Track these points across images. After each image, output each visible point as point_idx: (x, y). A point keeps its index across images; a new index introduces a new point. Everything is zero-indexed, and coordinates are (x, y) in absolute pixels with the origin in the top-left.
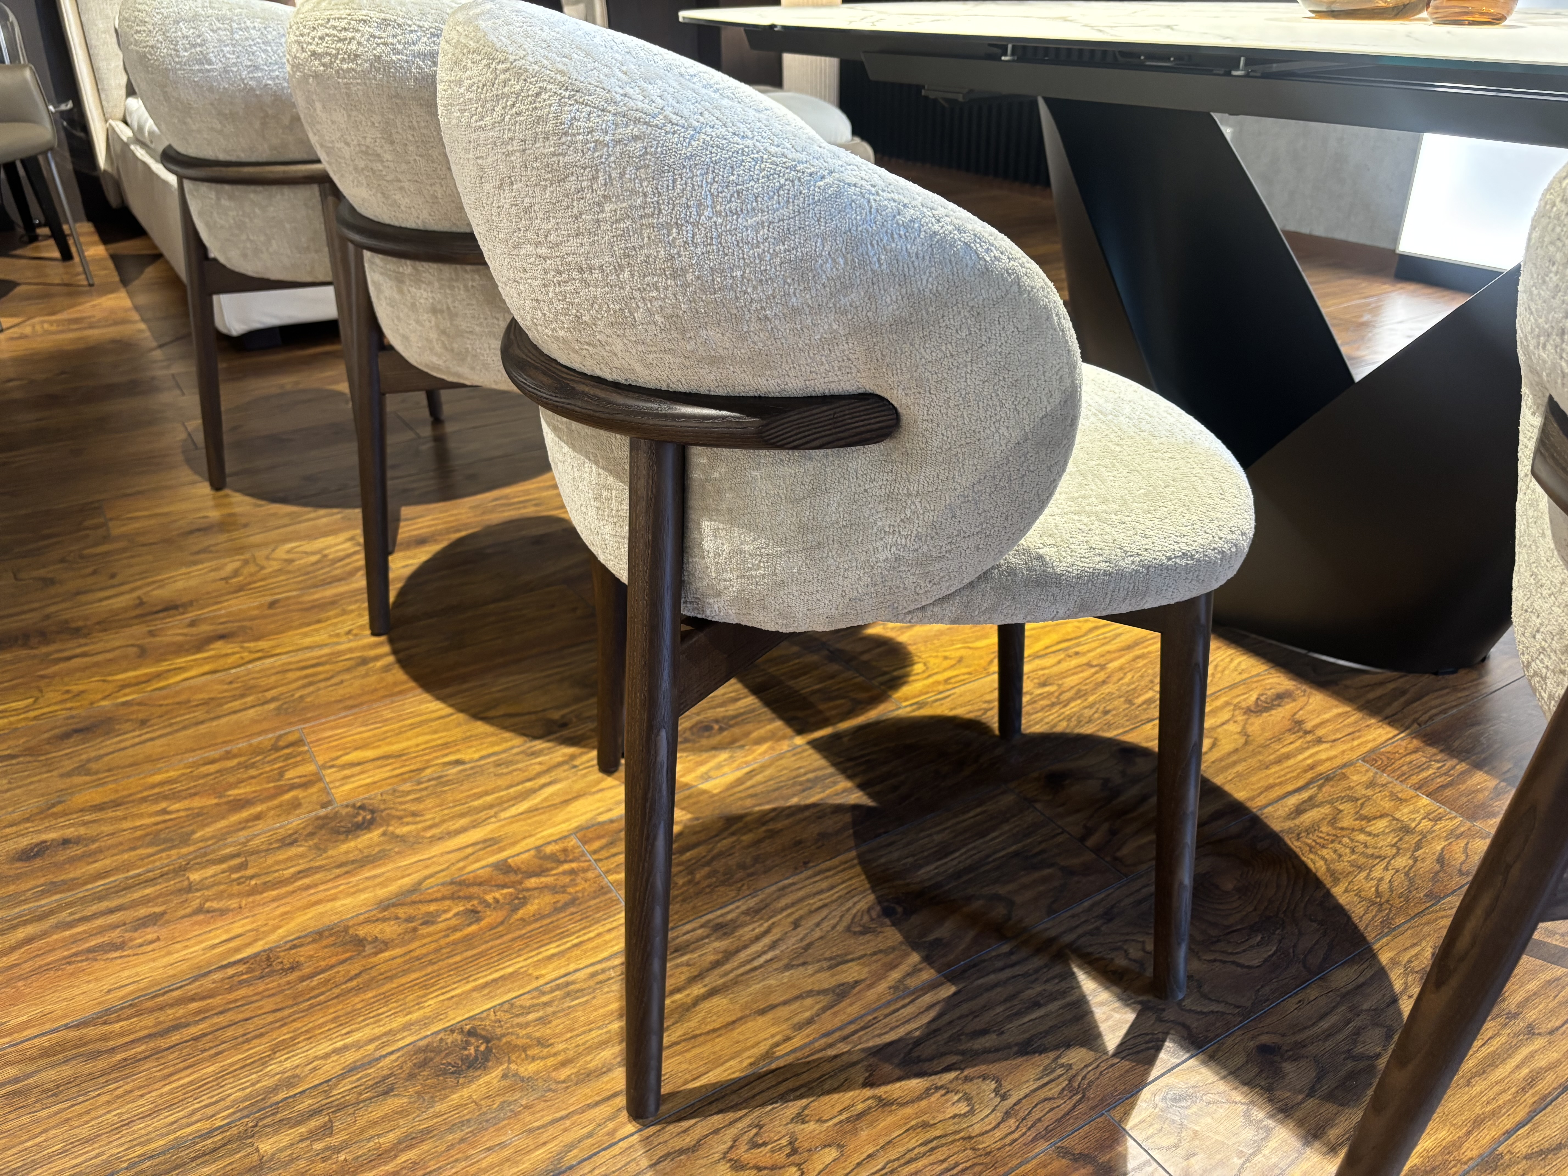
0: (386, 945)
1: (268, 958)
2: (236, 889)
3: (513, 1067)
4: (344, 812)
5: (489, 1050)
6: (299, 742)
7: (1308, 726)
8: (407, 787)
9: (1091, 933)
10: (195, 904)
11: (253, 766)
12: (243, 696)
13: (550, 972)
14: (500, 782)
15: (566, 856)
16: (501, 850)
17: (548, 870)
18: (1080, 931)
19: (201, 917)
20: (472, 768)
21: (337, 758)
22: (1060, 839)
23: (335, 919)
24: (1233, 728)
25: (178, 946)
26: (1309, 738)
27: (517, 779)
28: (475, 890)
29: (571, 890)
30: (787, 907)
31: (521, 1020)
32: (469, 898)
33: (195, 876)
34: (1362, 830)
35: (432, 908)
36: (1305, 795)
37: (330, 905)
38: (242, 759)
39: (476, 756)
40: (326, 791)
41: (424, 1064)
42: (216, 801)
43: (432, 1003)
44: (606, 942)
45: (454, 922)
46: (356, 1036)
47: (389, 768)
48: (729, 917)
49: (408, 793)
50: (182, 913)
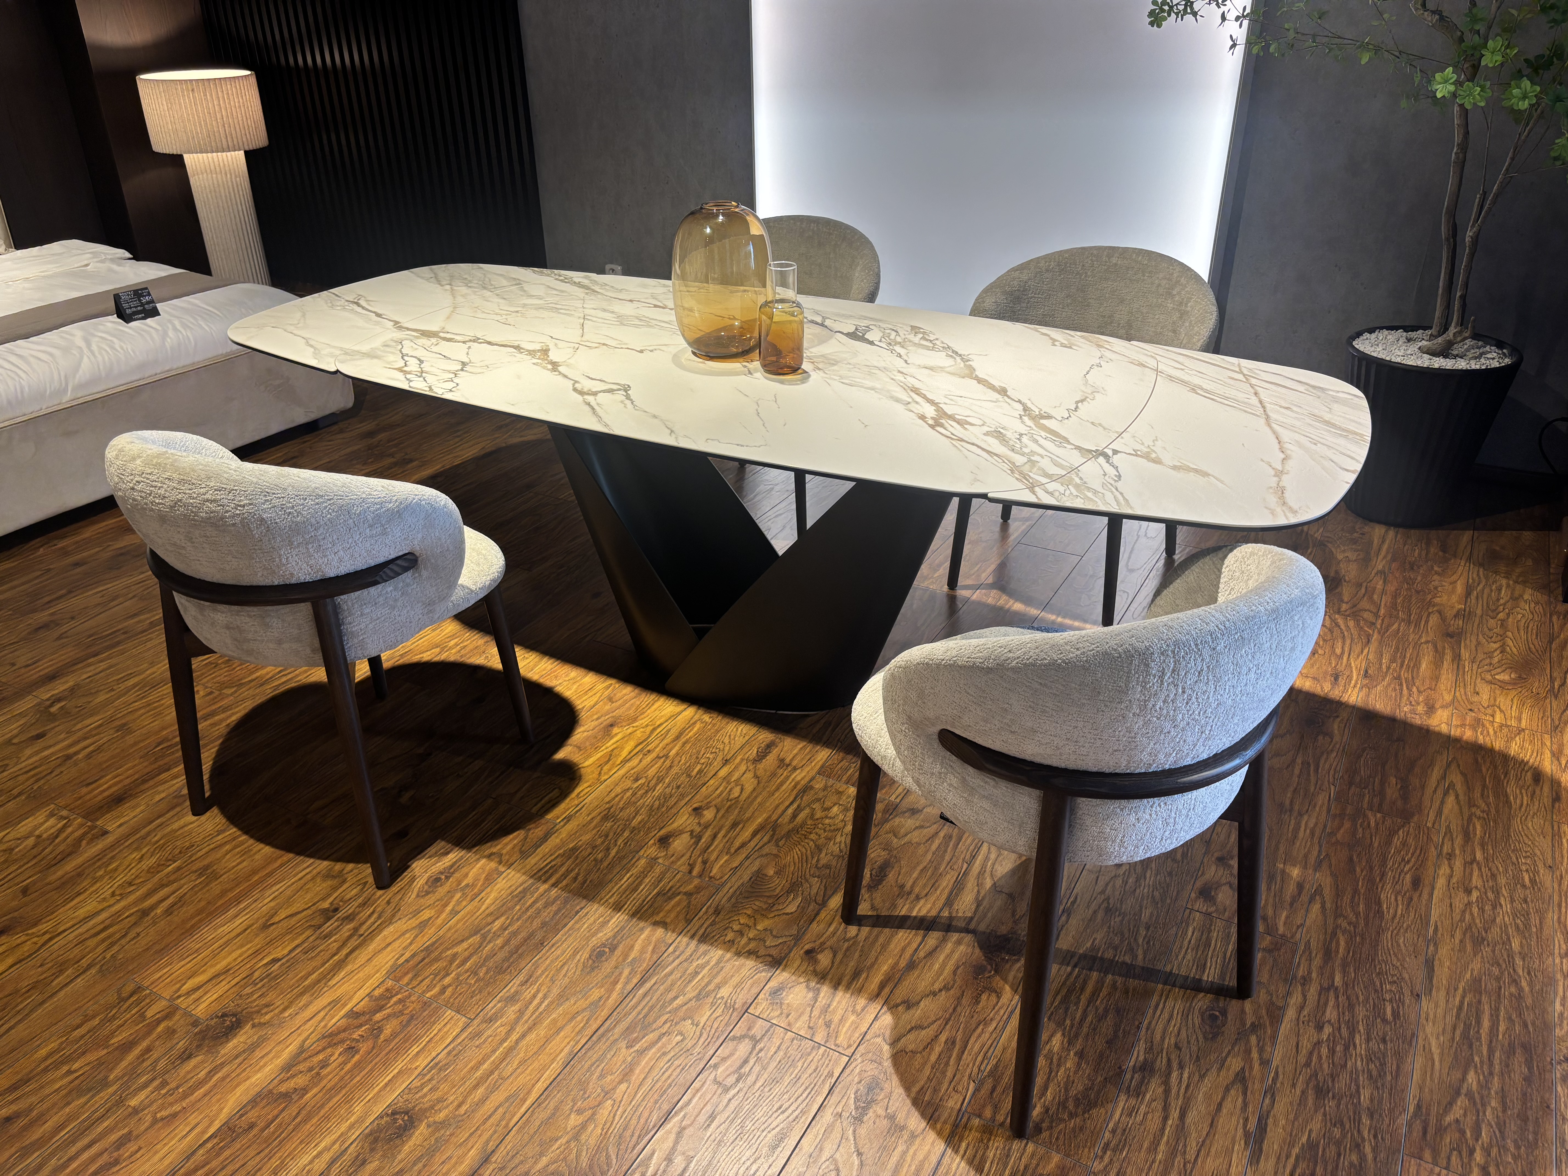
0: (305, 1090)
1: (230, 1129)
2: (171, 1099)
3: (431, 1119)
4: (213, 1022)
5: (410, 1117)
6: (138, 989)
7: (787, 761)
8: (248, 990)
9: (711, 925)
10: (149, 1118)
11: (114, 1018)
12: (61, 972)
13: (422, 1062)
14: (314, 964)
15: (389, 994)
16: (344, 1005)
17: (383, 1006)
18: (705, 926)
19: (160, 1124)
20: (288, 961)
21: (179, 989)
22: (678, 876)
23: (257, 1089)
24: (749, 775)
25: (158, 1146)
26: (789, 769)
27: (326, 957)
28: (343, 1035)
29: (406, 1012)
30: (543, 972)
31: (420, 1094)
32: (342, 1041)
33: (134, 1102)
34: (826, 817)
35: (321, 1057)
36: (795, 806)
37: (248, 1083)
38: (102, 1016)
39: (286, 952)
40: (187, 1014)
41: (376, 1140)
42: (105, 1051)
43: (358, 1109)
44: (447, 1033)
45: (341, 1059)
46: (323, 1145)
47: (224, 983)
48: (512, 991)
49: (252, 993)
50: (143, 1128)
